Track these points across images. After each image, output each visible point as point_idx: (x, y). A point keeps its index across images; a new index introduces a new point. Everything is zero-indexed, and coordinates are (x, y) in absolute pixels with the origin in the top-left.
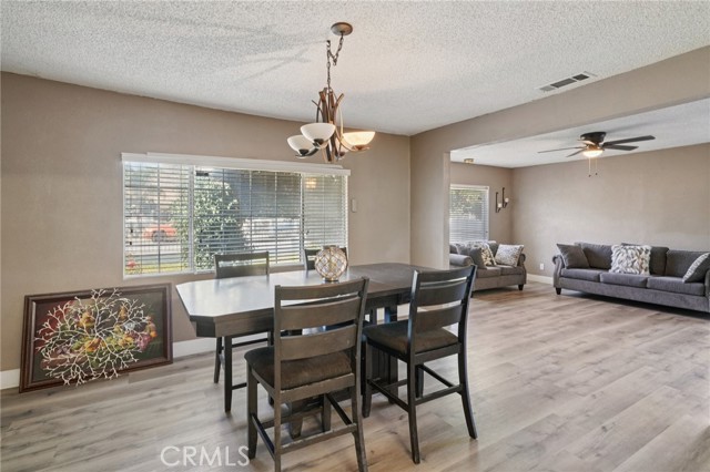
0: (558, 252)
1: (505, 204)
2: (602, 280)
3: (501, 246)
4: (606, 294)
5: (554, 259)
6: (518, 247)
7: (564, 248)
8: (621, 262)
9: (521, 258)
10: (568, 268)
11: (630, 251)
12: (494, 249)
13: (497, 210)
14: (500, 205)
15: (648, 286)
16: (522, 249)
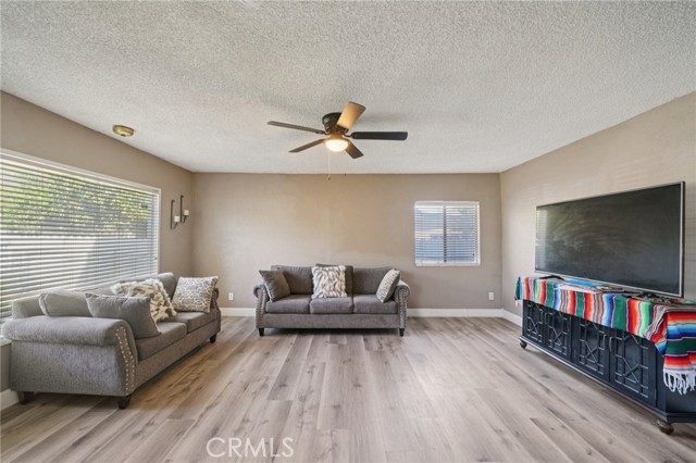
0: (260, 281)
1: (184, 218)
2: (312, 310)
3: (182, 280)
4: (316, 326)
5: (256, 290)
6: (210, 279)
7: (267, 275)
8: (324, 286)
9: (215, 295)
10: (274, 300)
11: (330, 273)
12: (171, 286)
13: (173, 225)
14: (177, 219)
15: (355, 310)
16: (215, 282)
